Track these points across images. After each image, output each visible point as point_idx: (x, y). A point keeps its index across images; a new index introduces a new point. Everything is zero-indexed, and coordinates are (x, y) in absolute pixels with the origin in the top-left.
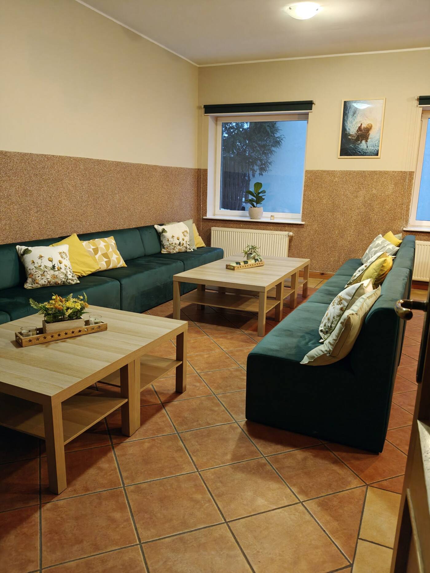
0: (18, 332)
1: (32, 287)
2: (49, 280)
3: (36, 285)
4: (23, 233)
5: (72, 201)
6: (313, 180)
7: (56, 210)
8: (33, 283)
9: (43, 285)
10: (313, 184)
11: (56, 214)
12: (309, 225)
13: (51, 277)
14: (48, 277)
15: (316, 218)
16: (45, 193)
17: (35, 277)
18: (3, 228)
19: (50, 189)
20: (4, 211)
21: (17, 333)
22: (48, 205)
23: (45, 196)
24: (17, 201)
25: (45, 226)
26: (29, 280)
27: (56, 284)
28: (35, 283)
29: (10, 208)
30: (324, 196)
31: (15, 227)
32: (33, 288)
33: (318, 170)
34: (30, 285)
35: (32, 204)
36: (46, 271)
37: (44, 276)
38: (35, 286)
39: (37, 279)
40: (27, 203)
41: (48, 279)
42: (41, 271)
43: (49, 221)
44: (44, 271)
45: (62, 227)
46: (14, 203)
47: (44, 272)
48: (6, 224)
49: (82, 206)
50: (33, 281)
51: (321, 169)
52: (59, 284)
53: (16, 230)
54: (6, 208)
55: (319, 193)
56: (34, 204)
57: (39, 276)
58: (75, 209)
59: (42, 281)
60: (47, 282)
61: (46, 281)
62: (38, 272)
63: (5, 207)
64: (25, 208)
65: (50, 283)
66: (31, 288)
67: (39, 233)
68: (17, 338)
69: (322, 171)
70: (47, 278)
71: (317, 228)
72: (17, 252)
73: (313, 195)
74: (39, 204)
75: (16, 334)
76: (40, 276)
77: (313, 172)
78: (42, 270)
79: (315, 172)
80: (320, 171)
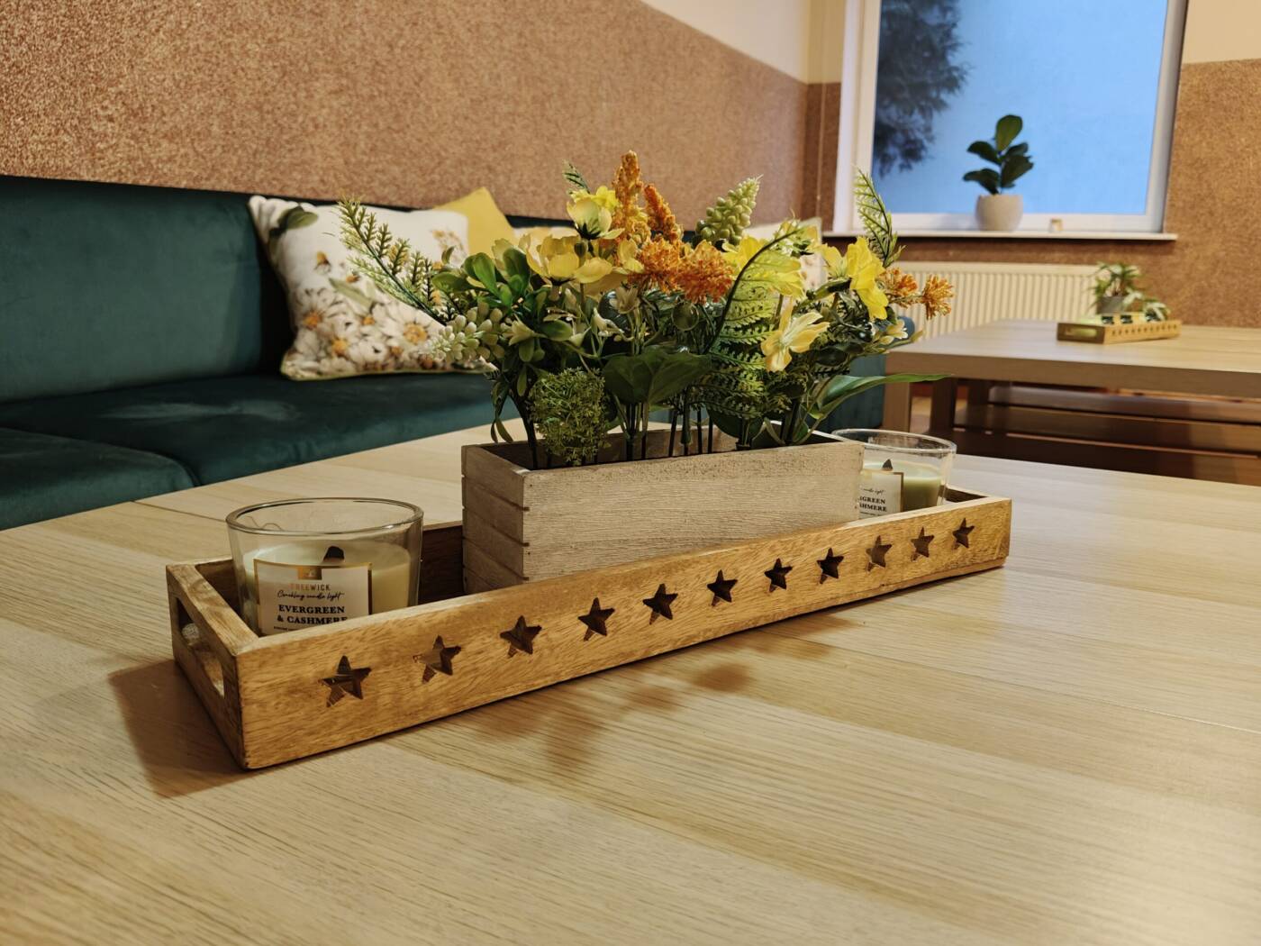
0: (198, 567)
1: (319, 373)
2: (394, 343)
3: (337, 361)
4: (282, 168)
5: (466, 83)
6: (1212, 95)
7: (410, 105)
8: (322, 354)
9: (366, 366)
10: (1211, 110)
11: (408, 121)
12: (1191, 245)
13: (404, 329)
14: (391, 328)
15: (1219, 220)
16: (370, 22)
17: (332, 327)
18: (195, 126)
19: (387, 13)
20: (202, 49)
21: (191, 580)
22: (380, 78)
23: (370, 36)
24: (262, 23)
25: (366, 159)
26: (306, 340)
27: (423, 366)
28: (334, 355)
29: (229, 45)
30: (1247, 147)
31: (249, 131)
32: (323, 377)
33: (1231, 62)
34: (311, 364)
35: (321, 52)
36: (382, 304)
37: (373, 322)
38: (331, 366)
39: (342, 334)
40: (300, 41)
41: (390, 337)
42: (355, 299)
43: (383, 141)
44: (370, 304)
45: (428, 178)
46: (247, 29)
47: (372, 306)
48: (207, 112)
49: (495, 112)
50: (325, 343)
51: (1241, 57)
52: (434, 365)
53: (254, 146)
54: (213, 43)
55: (1232, 136)
56: (329, 59)
57: (348, 324)
58: (474, 117)
59: (364, 349)
60: (384, 352)
61: (380, 346)
62: (343, 306)
63: (209, 37)
64: (291, 64)
65: (396, 358)
66: (312, 376)
67: (346, 182)
68: (191, 631)
69: (1244, 63)
70: (384, 335)
71: (1222, 254)
72: (251, 224)
73: (1208, 143)
74: (346, 62)
75: (172, 580)
76: (356, 323)
77: (1212, 70)
78: (363, 295)
79: (1220, 70)
80: (1240, 65)
